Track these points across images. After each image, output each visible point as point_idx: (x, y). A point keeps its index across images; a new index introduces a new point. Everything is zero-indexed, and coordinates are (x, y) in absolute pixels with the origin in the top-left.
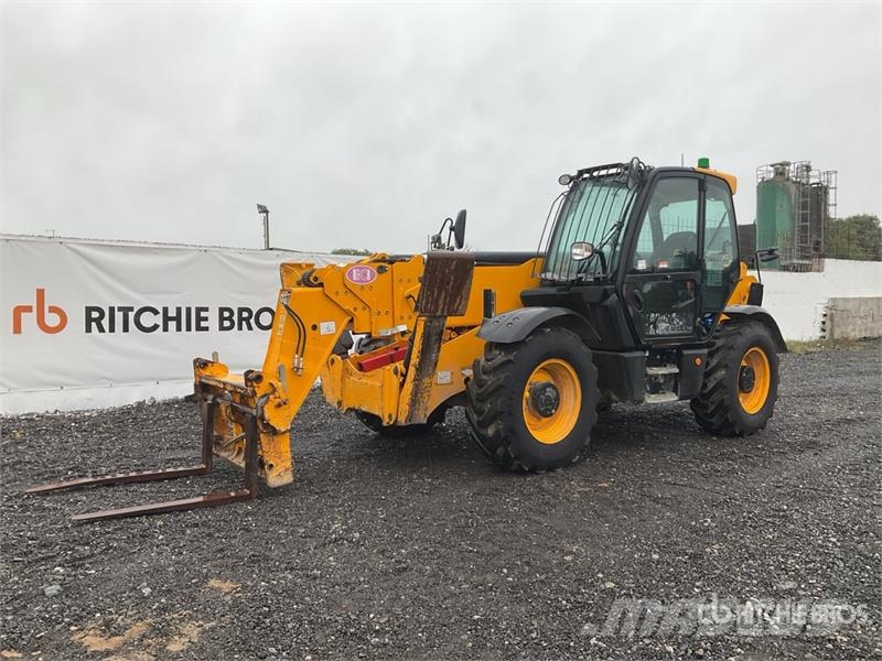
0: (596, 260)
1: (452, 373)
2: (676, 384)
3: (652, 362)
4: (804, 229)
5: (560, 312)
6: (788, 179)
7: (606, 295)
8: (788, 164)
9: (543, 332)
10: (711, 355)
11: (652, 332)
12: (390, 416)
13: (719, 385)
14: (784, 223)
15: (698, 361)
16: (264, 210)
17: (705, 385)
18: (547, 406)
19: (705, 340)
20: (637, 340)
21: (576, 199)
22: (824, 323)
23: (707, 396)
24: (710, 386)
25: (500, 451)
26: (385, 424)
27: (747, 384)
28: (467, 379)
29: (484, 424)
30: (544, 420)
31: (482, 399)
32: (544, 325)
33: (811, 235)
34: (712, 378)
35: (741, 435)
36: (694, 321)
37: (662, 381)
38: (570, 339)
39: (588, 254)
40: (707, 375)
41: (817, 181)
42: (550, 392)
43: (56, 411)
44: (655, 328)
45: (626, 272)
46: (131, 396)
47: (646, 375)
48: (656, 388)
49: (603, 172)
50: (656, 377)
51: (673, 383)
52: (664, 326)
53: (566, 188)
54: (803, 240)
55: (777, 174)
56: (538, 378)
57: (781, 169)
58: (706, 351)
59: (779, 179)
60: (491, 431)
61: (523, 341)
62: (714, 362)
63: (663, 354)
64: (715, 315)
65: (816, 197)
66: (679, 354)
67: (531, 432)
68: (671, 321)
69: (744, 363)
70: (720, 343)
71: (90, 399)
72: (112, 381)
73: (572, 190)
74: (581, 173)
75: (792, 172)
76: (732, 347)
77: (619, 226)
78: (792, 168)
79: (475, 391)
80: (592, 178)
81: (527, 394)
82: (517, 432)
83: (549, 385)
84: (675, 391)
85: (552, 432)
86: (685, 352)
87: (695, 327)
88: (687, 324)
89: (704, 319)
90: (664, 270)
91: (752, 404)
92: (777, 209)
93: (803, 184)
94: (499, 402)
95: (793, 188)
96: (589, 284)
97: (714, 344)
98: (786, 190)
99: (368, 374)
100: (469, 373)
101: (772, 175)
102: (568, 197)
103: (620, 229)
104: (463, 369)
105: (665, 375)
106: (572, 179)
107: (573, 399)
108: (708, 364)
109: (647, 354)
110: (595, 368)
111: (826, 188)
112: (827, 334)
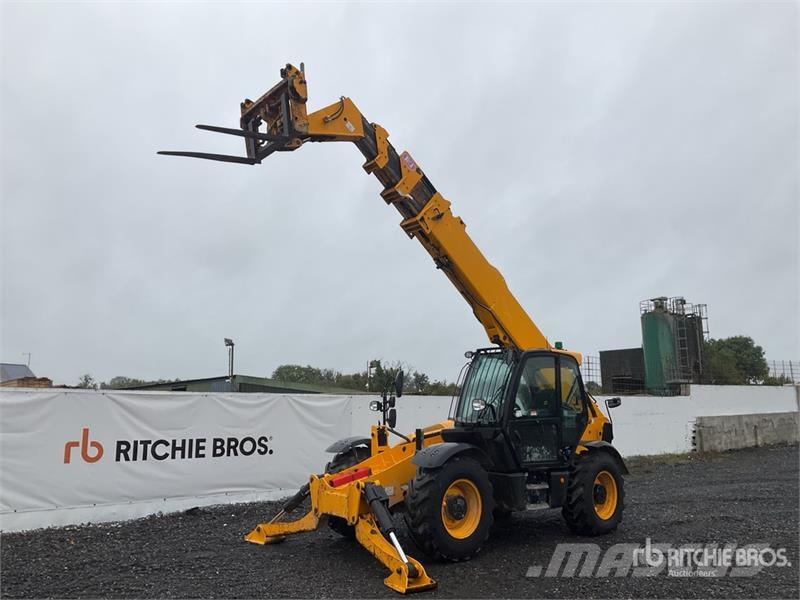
0: (489, 410)
1: (395, 488)
2: (548, 497)
3: (530, 481)
4: (683, 353)
5: (467, 446)
6: (666, 312)
7: (496, 434)
8: (666, 299)
9: (454, 461)
10: (572, 476)
11: (528, 459)
12: (353, 518)
13: (580, 499)
14: (666, 348)
15: (562, 480)
16: (229, 343)
17: (569, 499)
18: (459, 513)
19: (566, 465)
20: (518, 465)
21: (477, 366)
22: (694, 438)
23: (572, 507)
24: (574, 499)
25: (427, 544)
26: (349, 524)
27: (600, 498)
28: (405, 493)
29: (415, 525)
30: (458, 522)
31: (415, 507)
32: (456, 455)
33: (690, 358)
34: (575, 493)
35: (598, 535)
36: (558, 452)
37: (538, 494)
38: (472, 465)
39: (483, 407)
40: (570, 491)
41: (691, 312)
42: (459, 501)
43: (89, 524)
44: (530, 456)
45: (508, 419)
46: (146, 510)
47: (526, 490)
48: (535, 500)
49: (493, 351)
50: (534, 491)
51: (546, 496)
52: (535, 455)
53: (470, 360)
54: (684, 362)
55: (656, 307)
56: (452, 492)
57: (660, 303)
58: (567, 473)
59: (659, 311)
60: (420, 530)
61: (441, 467)
62: (575, 481)
63: (537, 475)
64: (573, 448)
65: (691, 326)
66: (549, 475)
67: (449, 531)
68: (541, 452)
69: (597, 482)
70: (579, 467)
71: (114, 514)
72: (131, 499)
73: (474, 360)
74: (479, 351)
75: (669, 305)
76: (586, 472)
77: (503, 388)
78: (668, 301)
79: (410, 501)
80: (486, 353)
81: (444, 503)
82: (439, 532)
83: (459, 497)
84: (547, 502)
85: (463, 531)
86: (552, 473)
87: (558, 456)
88: (552, 454)
89: (564, 450)
90: (534, 417)
91: (606, 513)
92: (660, 336)
93: (679, 315)
94: (425, 509)
95: (671, 319)
96: (485, 426)
97: (574, 469)
98: (665, 321)
99: (338, 488)
100: (406, 488)
101: (653, 308)
102: (471, 366)
103: (504, 390)
104: (403, 485)
105: (539, 490)
106: (473, 354)
107: (476, 506)
108: (570, 483)
109: (527, 475)
110: (490, 484)
111: (700, 319)
112: (697, 447)
